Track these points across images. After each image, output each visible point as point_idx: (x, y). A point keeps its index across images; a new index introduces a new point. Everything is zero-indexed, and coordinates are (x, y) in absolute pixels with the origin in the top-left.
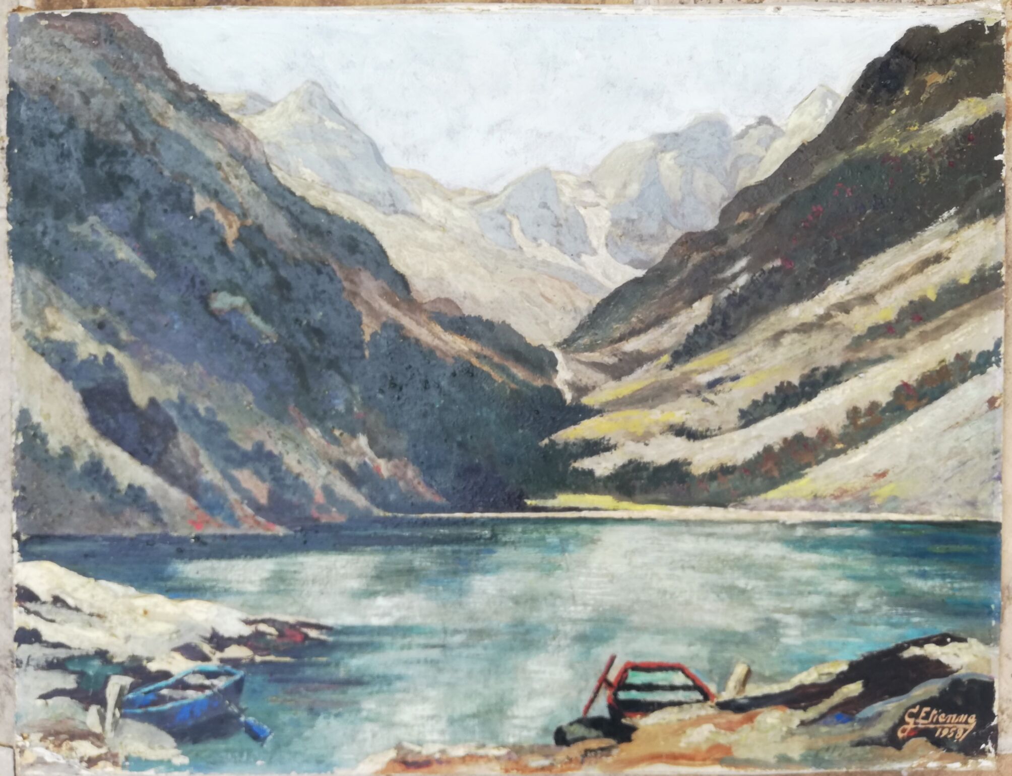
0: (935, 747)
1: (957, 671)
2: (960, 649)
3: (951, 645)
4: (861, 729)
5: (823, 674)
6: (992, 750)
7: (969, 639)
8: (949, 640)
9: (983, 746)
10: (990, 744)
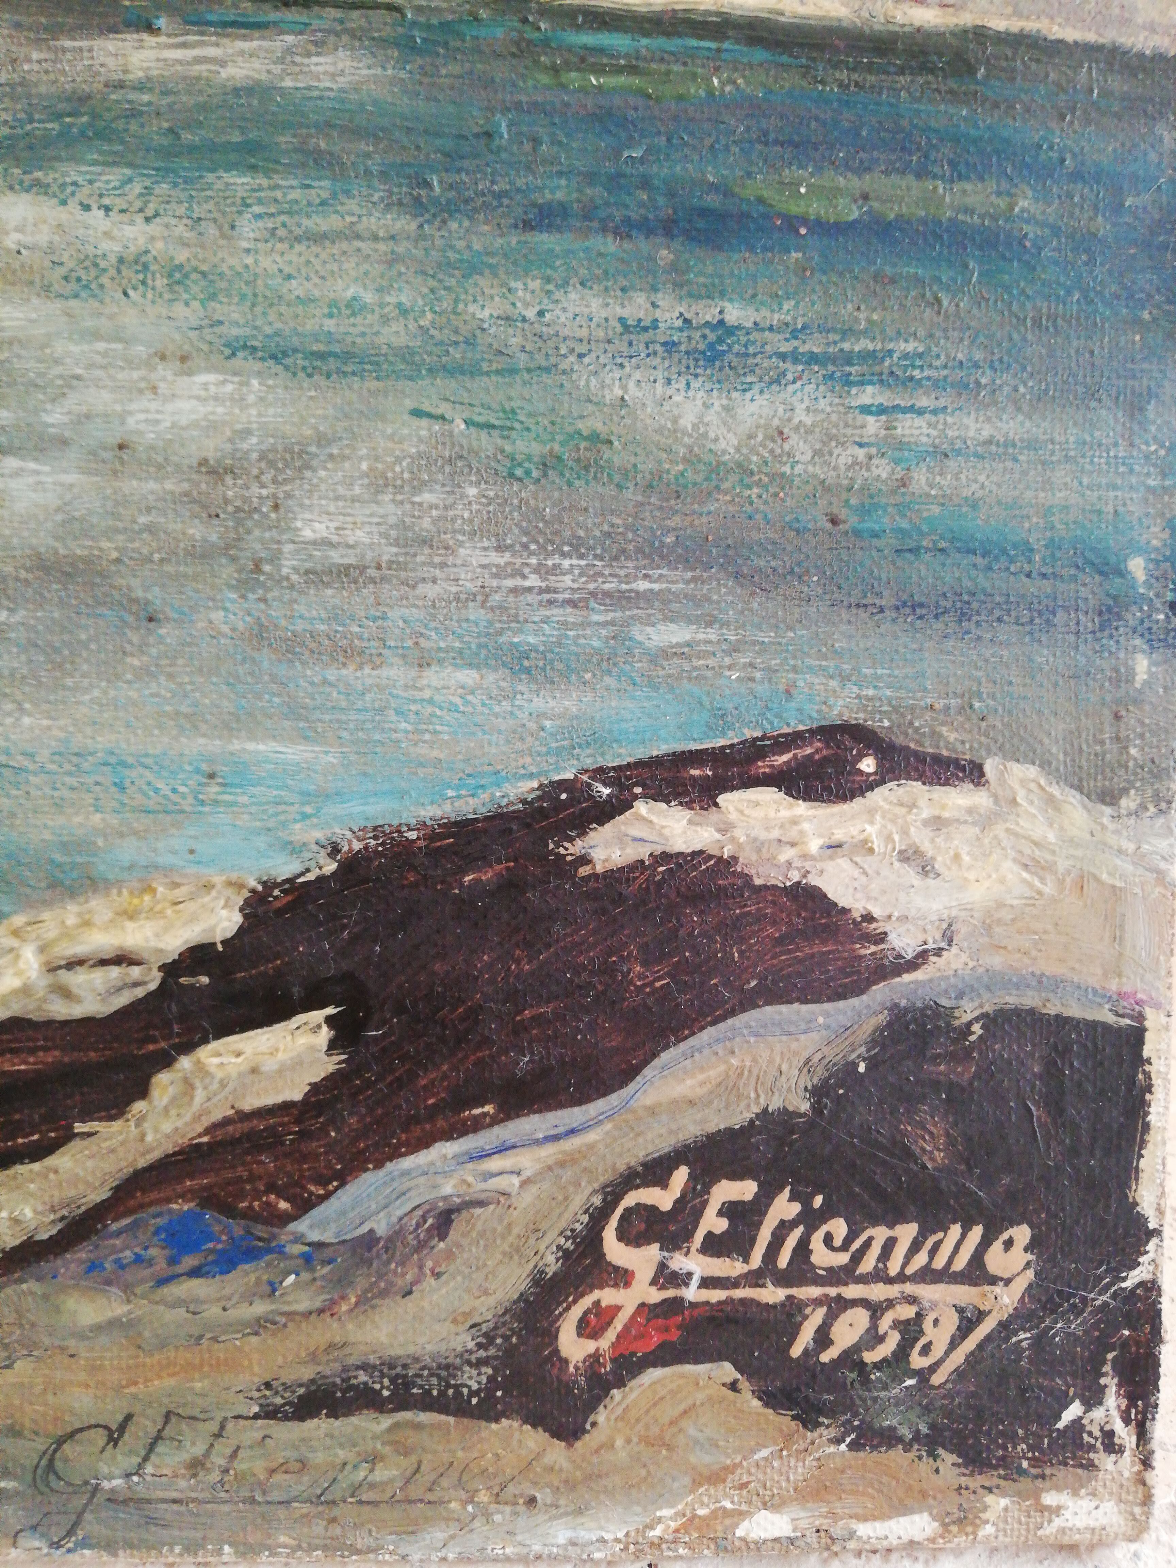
0: (785, 1421)
1: (920, 959)
2: (937, 823)
3: (879, 796)
4: (326, 1310)
5: (74, 964)
6: (1125, 1435)
7: (990, 767)
8: (868, 765)
9: (1074, 1410)
10: (1113, 1401)
